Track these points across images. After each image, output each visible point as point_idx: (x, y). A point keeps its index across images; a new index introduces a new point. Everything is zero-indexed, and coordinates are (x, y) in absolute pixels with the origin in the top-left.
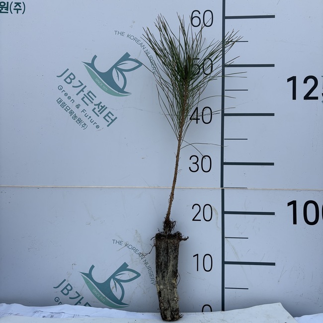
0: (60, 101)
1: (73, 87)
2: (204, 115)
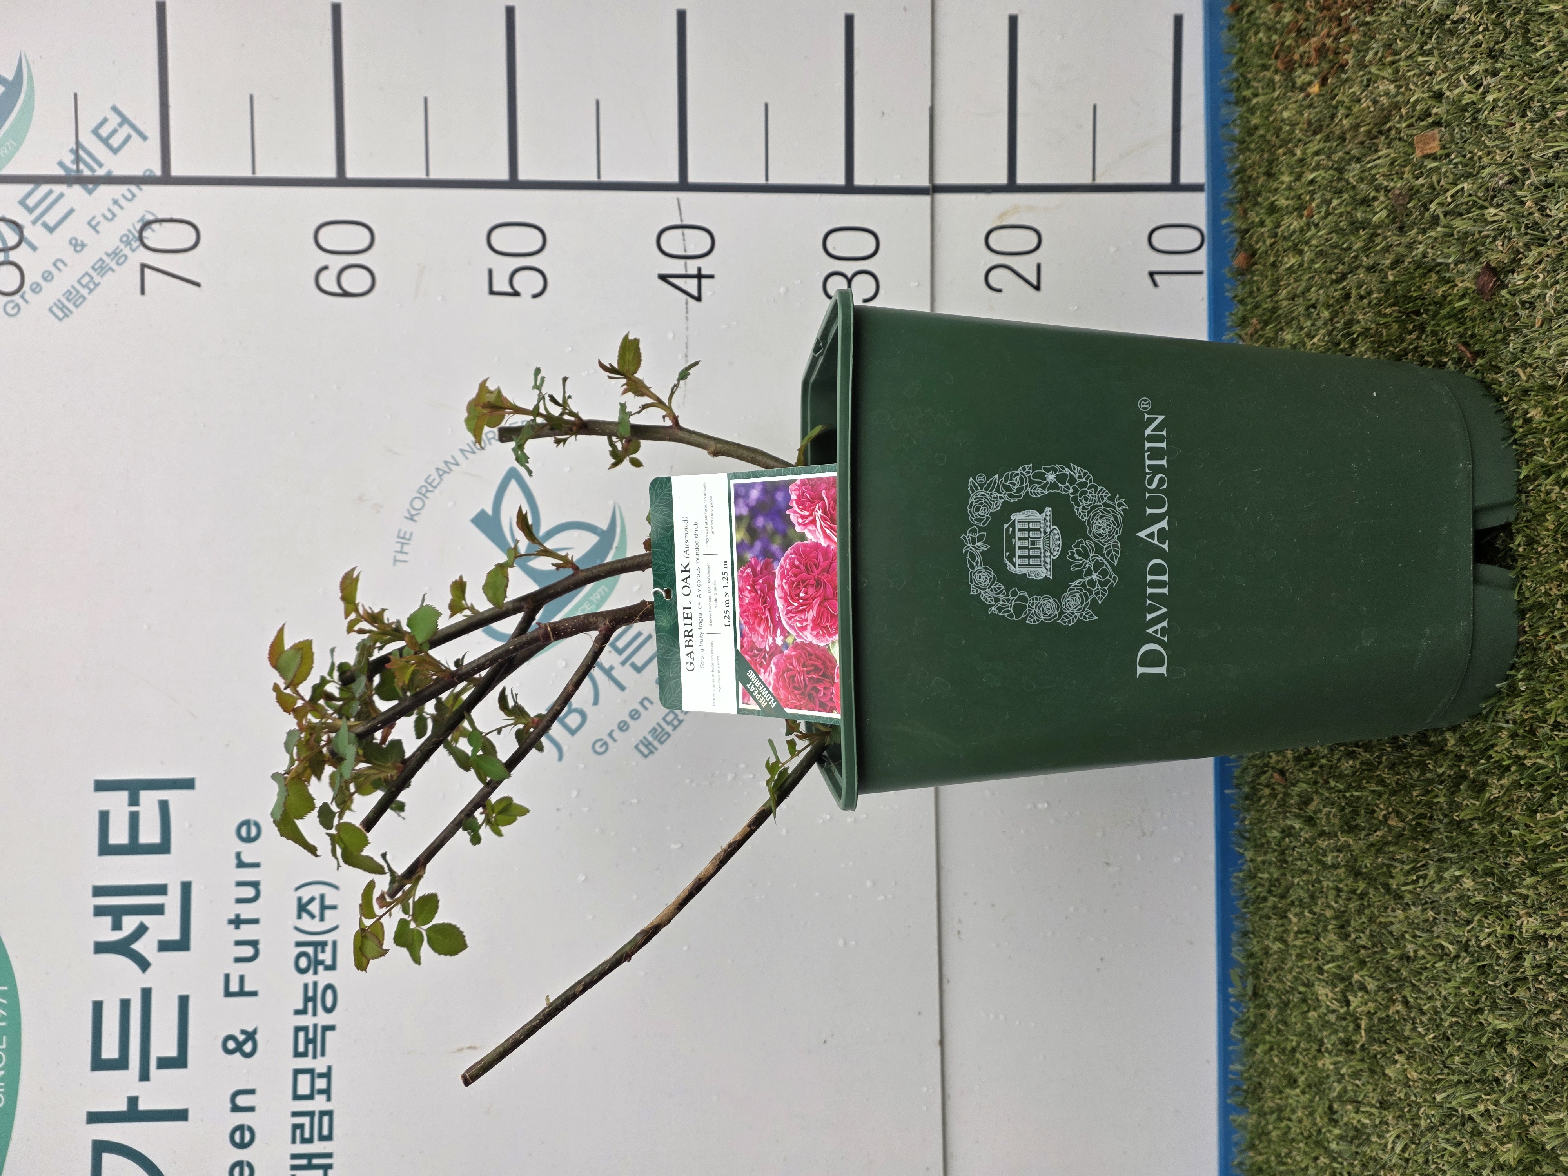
0: (646, 748)
1: (596, 702)
2: (685, 251)
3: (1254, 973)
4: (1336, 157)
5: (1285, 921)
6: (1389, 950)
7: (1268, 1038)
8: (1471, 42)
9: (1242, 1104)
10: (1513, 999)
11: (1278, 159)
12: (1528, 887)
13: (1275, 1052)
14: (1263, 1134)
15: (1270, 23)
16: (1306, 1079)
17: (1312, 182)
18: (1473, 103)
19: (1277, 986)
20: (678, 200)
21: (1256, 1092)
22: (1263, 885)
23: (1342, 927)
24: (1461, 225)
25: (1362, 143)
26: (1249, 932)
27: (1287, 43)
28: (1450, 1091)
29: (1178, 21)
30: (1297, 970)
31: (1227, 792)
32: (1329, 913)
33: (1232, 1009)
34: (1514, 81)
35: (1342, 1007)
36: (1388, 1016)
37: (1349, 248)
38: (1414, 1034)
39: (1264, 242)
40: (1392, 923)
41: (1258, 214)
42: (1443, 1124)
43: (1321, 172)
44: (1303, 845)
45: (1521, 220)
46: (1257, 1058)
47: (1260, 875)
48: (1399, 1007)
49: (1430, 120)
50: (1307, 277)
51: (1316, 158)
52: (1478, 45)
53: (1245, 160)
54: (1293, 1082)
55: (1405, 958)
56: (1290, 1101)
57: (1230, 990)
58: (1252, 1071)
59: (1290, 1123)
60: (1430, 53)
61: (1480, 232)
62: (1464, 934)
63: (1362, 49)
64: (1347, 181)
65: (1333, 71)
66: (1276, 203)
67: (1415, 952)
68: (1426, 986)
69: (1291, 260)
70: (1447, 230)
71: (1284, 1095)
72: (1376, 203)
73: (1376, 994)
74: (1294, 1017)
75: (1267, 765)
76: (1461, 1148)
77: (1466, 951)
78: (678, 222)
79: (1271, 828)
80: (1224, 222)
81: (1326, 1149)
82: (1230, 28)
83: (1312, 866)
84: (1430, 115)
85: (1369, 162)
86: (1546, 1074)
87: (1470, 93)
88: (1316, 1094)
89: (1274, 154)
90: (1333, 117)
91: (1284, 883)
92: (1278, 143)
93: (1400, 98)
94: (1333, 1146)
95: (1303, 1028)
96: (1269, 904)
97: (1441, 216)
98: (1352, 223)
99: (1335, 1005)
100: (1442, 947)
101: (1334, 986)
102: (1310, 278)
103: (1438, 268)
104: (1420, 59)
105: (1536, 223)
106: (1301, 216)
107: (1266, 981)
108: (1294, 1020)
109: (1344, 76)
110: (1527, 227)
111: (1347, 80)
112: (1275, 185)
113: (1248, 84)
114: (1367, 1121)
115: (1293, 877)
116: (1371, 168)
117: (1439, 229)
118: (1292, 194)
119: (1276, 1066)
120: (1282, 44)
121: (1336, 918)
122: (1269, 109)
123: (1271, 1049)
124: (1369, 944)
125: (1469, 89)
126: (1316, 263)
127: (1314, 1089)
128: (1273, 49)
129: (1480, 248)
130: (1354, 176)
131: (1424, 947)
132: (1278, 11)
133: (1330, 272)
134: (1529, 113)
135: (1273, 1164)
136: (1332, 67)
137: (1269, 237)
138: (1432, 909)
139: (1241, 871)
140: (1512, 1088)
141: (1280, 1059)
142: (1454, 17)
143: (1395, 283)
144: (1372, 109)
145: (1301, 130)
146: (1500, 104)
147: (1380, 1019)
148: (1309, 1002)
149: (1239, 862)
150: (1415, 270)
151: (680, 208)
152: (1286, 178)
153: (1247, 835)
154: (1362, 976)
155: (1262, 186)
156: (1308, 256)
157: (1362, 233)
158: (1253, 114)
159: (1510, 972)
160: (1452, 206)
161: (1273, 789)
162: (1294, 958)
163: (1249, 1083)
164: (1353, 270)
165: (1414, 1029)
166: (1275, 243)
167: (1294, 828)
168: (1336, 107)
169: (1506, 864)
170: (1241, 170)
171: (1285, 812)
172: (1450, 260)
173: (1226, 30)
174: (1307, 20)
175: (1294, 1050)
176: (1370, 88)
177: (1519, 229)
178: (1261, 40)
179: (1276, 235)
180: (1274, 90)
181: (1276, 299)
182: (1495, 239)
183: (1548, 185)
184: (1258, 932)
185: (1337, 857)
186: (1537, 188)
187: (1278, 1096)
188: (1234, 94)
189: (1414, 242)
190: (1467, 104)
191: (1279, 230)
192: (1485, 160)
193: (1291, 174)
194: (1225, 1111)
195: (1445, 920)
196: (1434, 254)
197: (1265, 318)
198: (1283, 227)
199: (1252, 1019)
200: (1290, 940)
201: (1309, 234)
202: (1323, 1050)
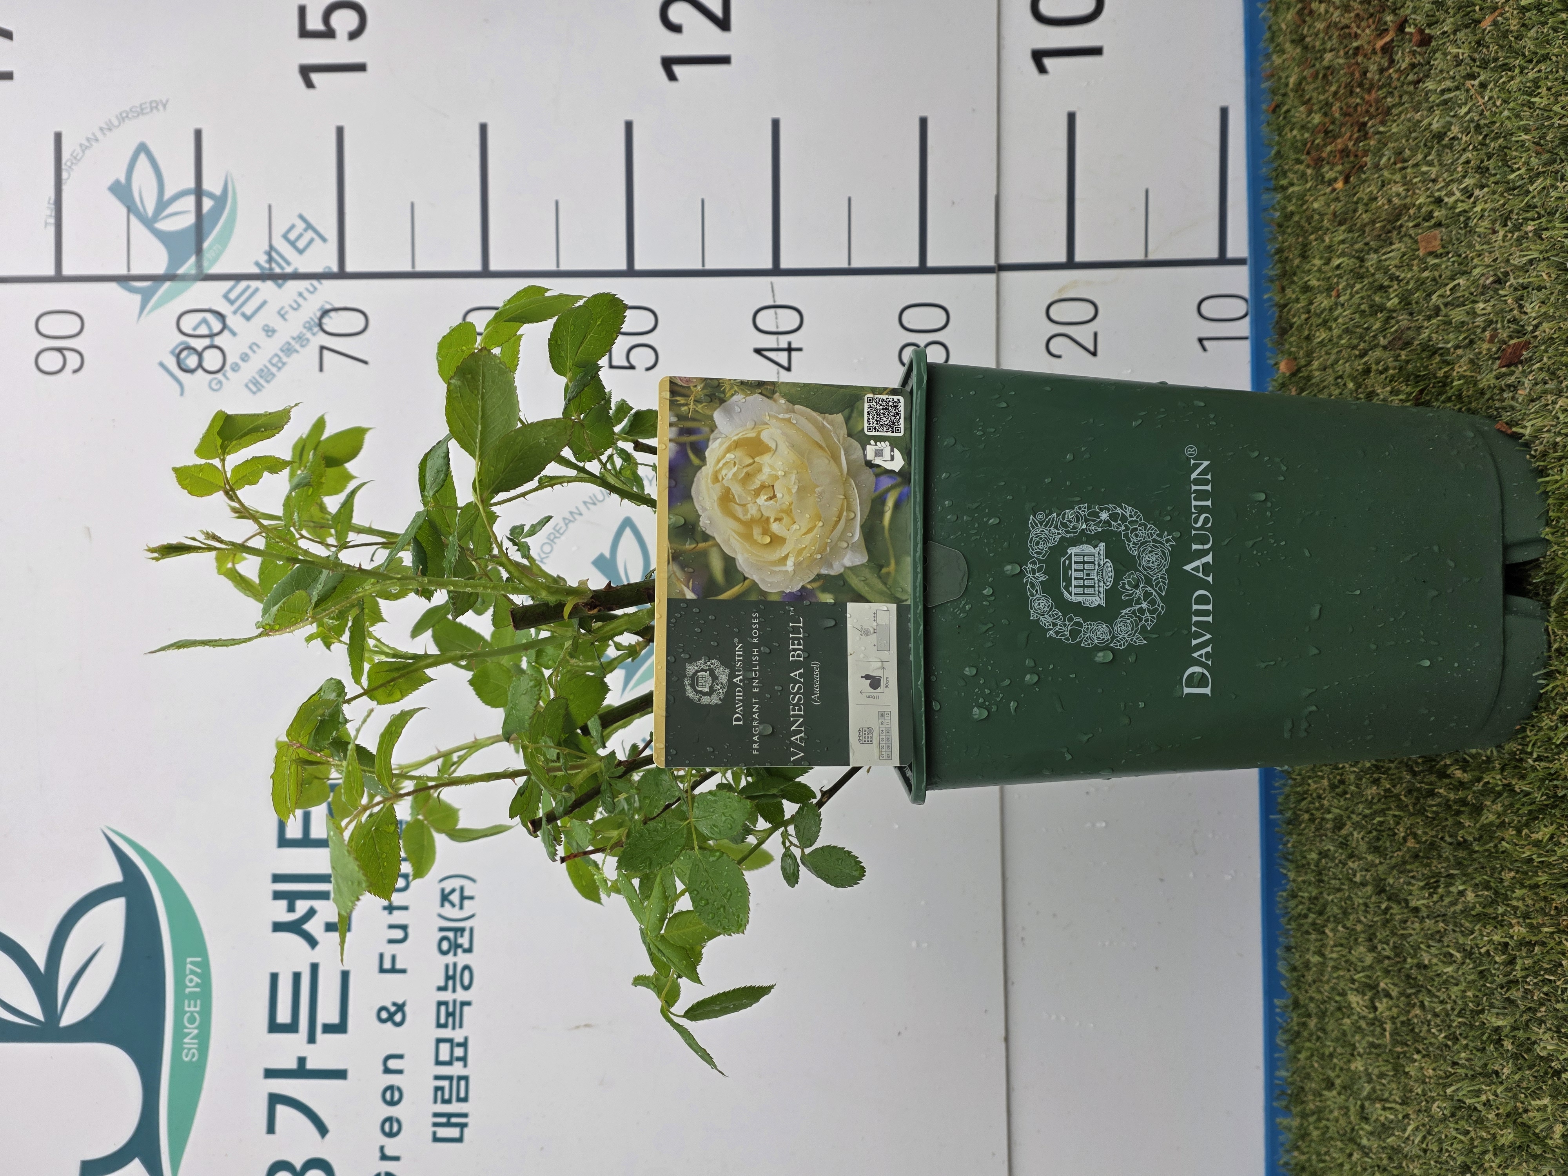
2: (777, 327)
3: (1297, 985)
4: (1357, 247)
5: (1323, 936)
6: (1409, 960)
7: (1308, 1044)
8: (1463, 158)
9: (1287, 1107)
10: (1508, 999)
11: (1311, 243)
12: (1518, 899)
13: (1315, 1058)
14: (1304, 1135)
15: (1303, 123)
16: (1342, 1082)
17: (1338, 267)
18: (1465, 211)
19: (1318, 996)
20: (772, 283)
21: (1298, 1097)
22: (1303, 903)
23: (1370, 940)
24: (1458, 315)
25: (1380, 236)
26: (1292, 948)
27: (1317, 142)
28: (1459, 1085)
29: (1224, 112)
30: (1334, 981)
31: (1272, 817)
32: (1359, 928)
33: (1279, 1019)
34: (1496, 196)
35: (1370, 1013)
36: (1409, 1020)
37: (1368, 329)
38: (1429, 1036)
39: (1299, 317)
40: (1411, 935)
41: (1294, 292)
42: (1453, 1115)
43: (1345, 259)
44: (1337, 865)
45: (1505, 315)
46: (1300, 1064)
47: (1300, 894)
48: (1417, 1011)
49: (1433, 221)
50: (1336, 350)
51: (1342, 246)
52: (1468, 162)
53: (1283, 242)
54: (1330, 1085)
55: (1422, 966)
56: (1329, 1103)
57: (1277, 1002)
58: (1295, 1076)
59: (1328, 1124)
60: (1430, 164)
61: (1473, 323)
62: (1469, 942)
63: (1379, 153)
64: (1367, 268)
65: (1354, 171)
66: (1309, 283)
67: (1430, 961)
68: (1439, 990)
69: (1322, 335)
70: (1445, 319)
71: (1323, 1098)
72: (1391, 290)
73: (1398, 1000)
74: (1331, 1025)
75: (1306, 792)
76: (1469, 1137)
77: (1470, 959)
78: (771, 303)
79: (1311, 850)
80: (1266, 297)
81: (1359, 1145)
82: (1269, 124)
83: (1343, 884)
84: (1433, 217)
85: (1384, 254)
86: (1534, 1065)
87: (1463, 201)
88: (1351, 1095)
89: (1306, 238)
90: (1355, 211)
91: (1321, 901)
92: (1310, 230)
93: (1408, 200)
94: (1364, 1142)
95: (1339, 1034)
96: (1310, 920)
97: (1442, 307)
98: (1371, 307)
99: (1365, 1012)
100: (1452, 955)
101: (1364, 994)
102: (1338, 352)
103: (1441, 352)
104: (1425, 169)
105: (1515, 320)
106: (1330, 297)
107: (1307, 992)
108: (1331, 1028)
109: (1363, 176)
110: (1509, 321)
111: (1365, 181)
112: (1307, 267)
113: (1285, 174)
114: (1392, 1117)
115: (1329, 895)
116: (1386, 260)
117: (1439, 318)
118: (1323, 276)
119: (1316, 1070)
120: (1313, 142)
121: (1364, 932)
122: (1301, 198)
123: (1312, 1055)
124: (1392, 954)
125: (1462, 198)
126: (1343, 339)
127: (1349, 1091)
128: (1305, 145)
129: (1472, 337)
130: (1372, 265)
131: (1436, 956)
132: (1310, 112)
133: (1354, 347)
134: (1509, 224)
135: (1314, 1162)
136: (1354, 167)
137: (1303, 313)
138: (1443, 921)
139: (1285, 890)
140: (1508, 1078)
141: (1319, 1064)
142: (1450, 135)
143: (1407, 362)
144: (1386, 207)
145: (1329, 220)
146: (1486, 214)
147: (1403, 1023)
148: (1344, 1009)
149: (1284, 882)
150: (1424, 350)
151: (773, 291)
152: (1317, 262)
153: (1290, 857)
154: (1386, 984)
155: (1298, 267)
156: (1336, 332)
157: (1379, 315)
158: (1290, 201)
159: (1505, 976)
160: (1450, 299)
161: (1312, 814)
162: (1329, 969)
163: (1292, 1087)
164: (1373, 348)
165: (1429, 1031)
166: (1309, 318)
167: (1329, 850)
168: (1357, 203)
169: (1502, 879)
170: (1280, 251)
171: (1321, 836)
172: (1449, 346)
173: (1265, 124)
174: (1333, 123)
175: (1331, 1056)
176: (1385, 189)
177: (1503, 322)
178: (1295, 137)
179: (1309, 312)
180: (1307, 182)
181: (1309, 369)
182: (1484, 330)
183: (1525, 288)
184: (1300, 947)
185: (1366, 876)
186: (1516, 289)
187: (1318, 1099)
188: (1273, 182)
189: (1421, 327)
190: (1460, 212)
191: (1312, 307)
192: (1475, 261)
193: (1321, 258)
194: (1271, 1114)
195: (1454, 931)
196: (1437, 339)
197: (1301, 385)
198: (1315, 305)
199: (1296, 1028)
200: (1327, 953)
201: (1336, 313)
202: (1355, 1053)
